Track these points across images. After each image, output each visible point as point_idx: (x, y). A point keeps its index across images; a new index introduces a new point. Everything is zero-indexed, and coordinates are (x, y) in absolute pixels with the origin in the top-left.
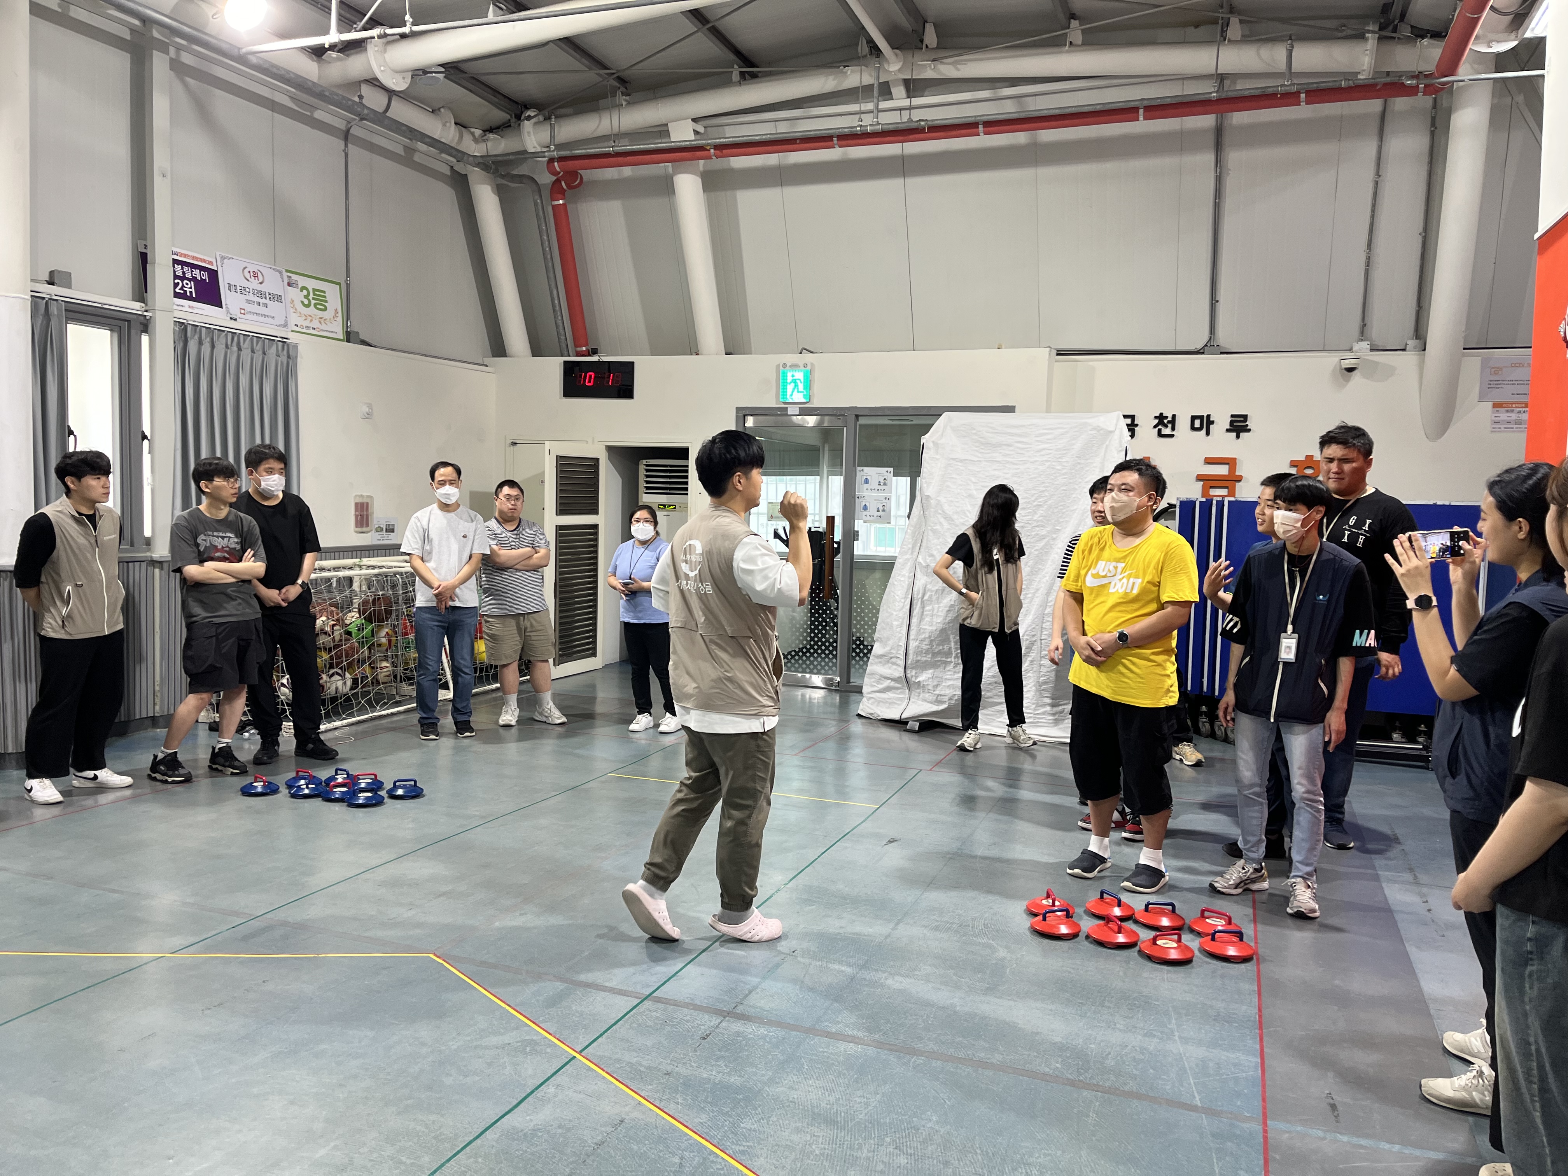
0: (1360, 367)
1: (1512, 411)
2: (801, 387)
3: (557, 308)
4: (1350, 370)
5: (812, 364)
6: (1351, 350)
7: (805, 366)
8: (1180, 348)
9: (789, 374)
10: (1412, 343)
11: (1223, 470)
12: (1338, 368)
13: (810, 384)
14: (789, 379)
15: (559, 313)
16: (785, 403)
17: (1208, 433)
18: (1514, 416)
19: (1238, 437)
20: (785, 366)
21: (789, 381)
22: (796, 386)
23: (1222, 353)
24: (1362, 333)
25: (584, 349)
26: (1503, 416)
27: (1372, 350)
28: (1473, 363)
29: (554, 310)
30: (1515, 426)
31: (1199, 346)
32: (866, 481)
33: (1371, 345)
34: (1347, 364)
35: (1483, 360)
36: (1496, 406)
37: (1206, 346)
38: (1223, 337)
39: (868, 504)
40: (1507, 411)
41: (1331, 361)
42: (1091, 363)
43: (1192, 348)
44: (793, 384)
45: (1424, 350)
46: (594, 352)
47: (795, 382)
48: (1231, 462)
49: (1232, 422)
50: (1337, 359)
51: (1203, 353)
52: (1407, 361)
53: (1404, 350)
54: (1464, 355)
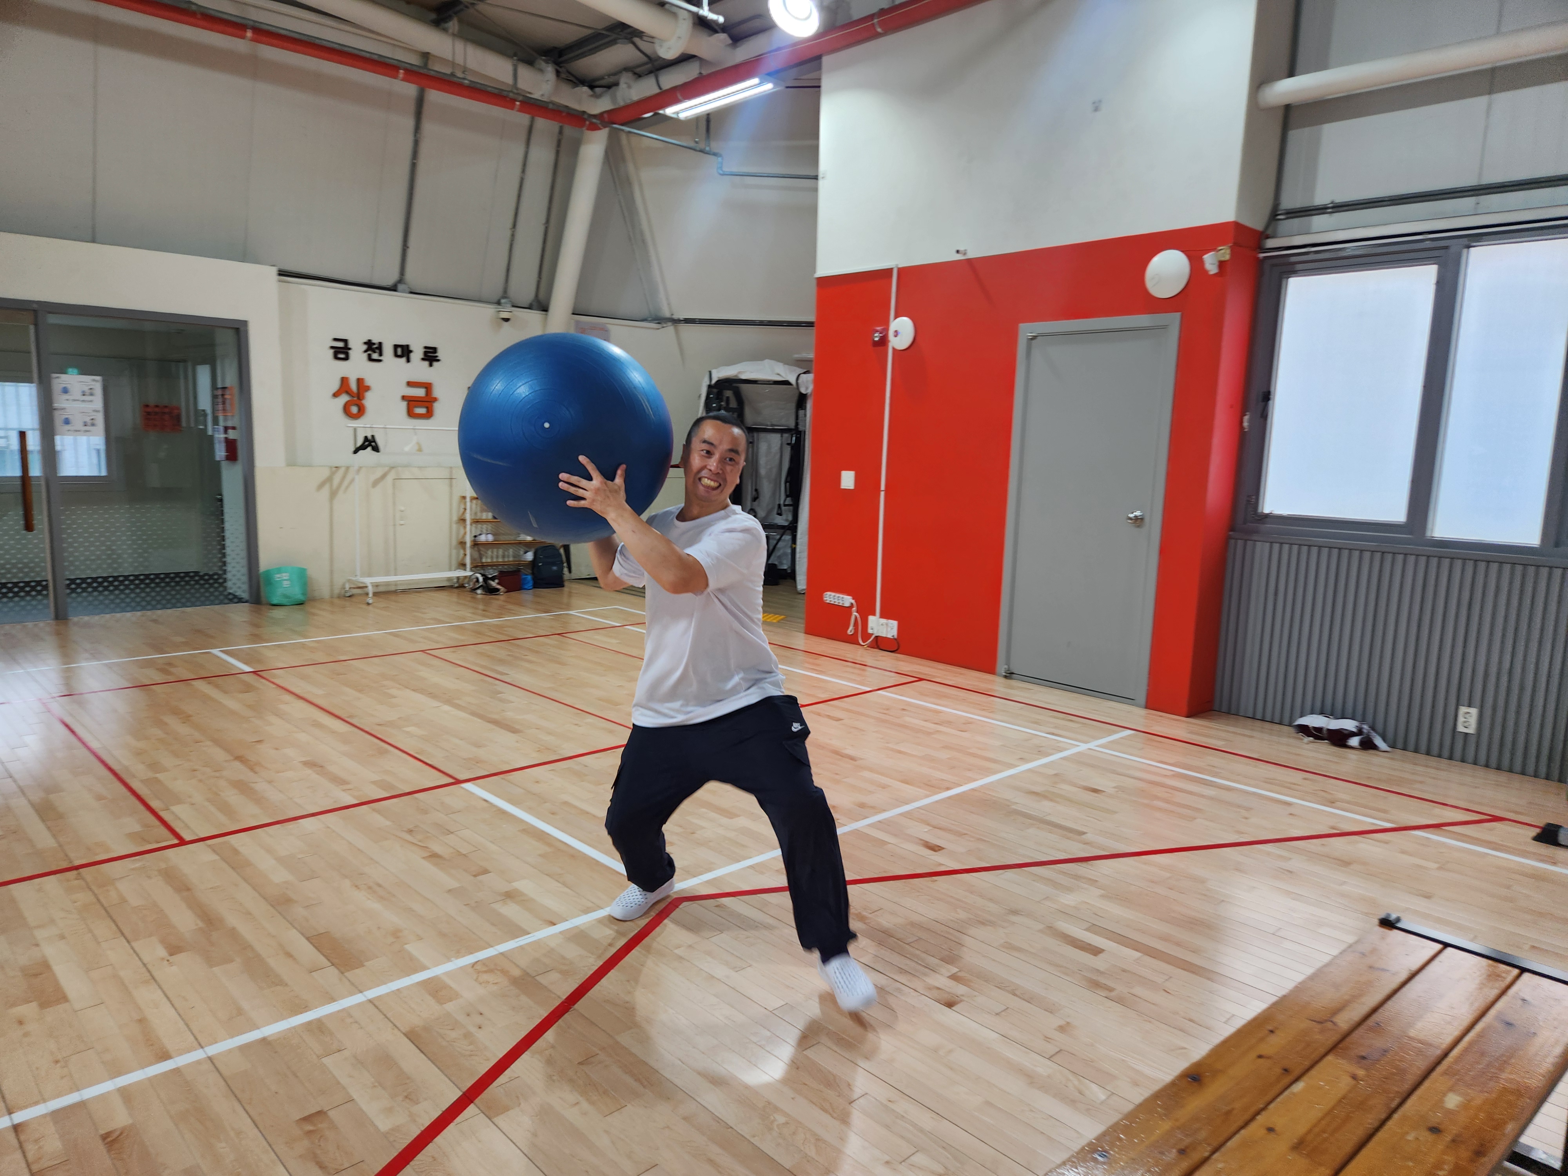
0: (512, 319)
4: (507, 320)
8: (375, 282)
11: (420, 392)
12: (495, 317)
17: (408, 361)
19: (431, 365)
23: (411, 293)
24: (506, 294)
27: (512, 306)
31: (390, 282)
32: (65, 391)
33: (511, 302)
34: (505, 315)
35: (576, 322)
37: (398, 284)
38: (412, 279)
39: (70, 417)
42: (303, 287)
43: (385, 285)
48: (428, 387)
49: (425, 353)
50: (494, 310)
51: (395, 290)
52: (535, 317)
53: (530, 309)
54: (571, 318)
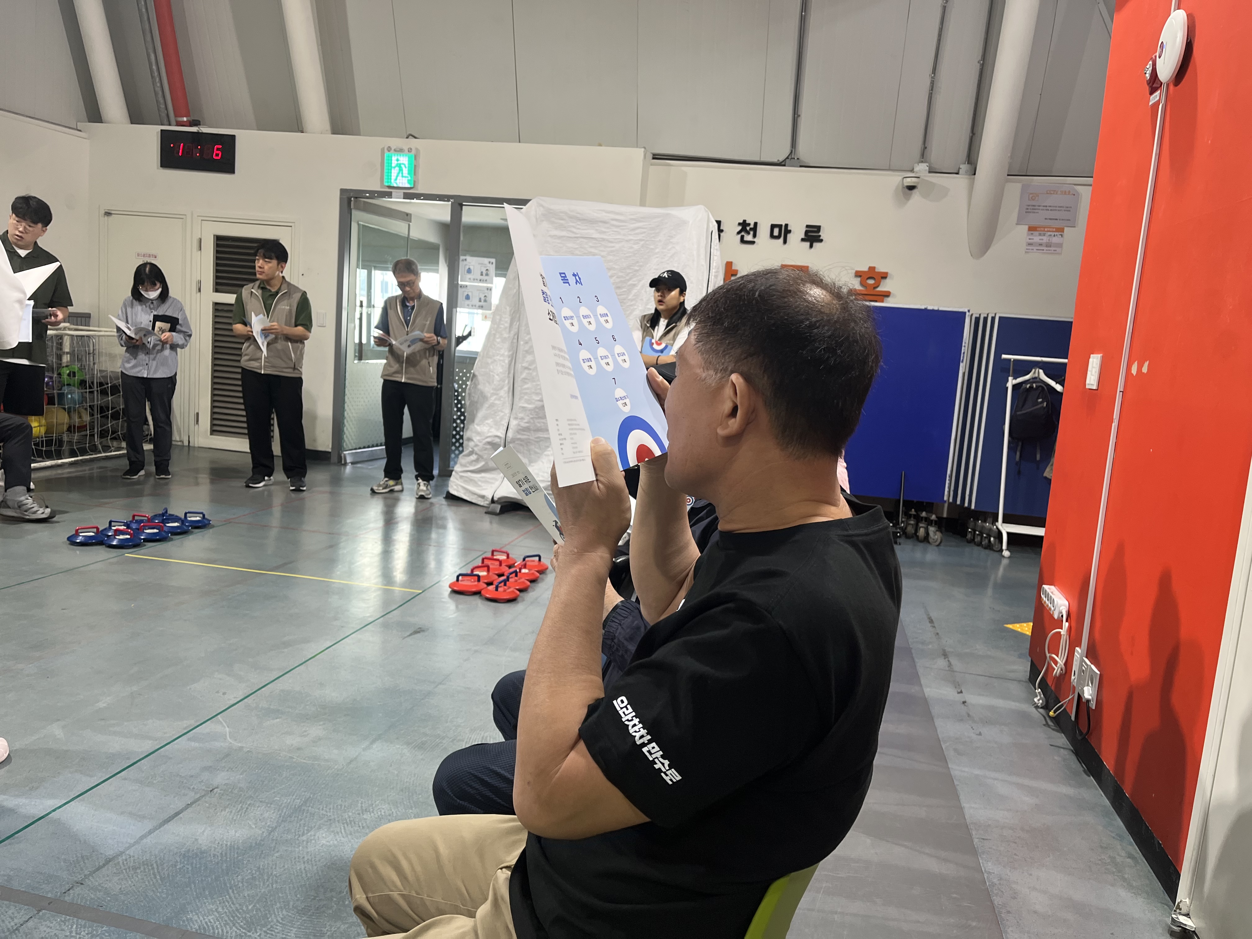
0: (919, 187)
1: (1044, 235)
2: (405, 171)
3: (156, 74)
4: (911, 188)
5: (417, 149)
6: (912, 171)
7: (410, 150)
8: (764, 159)
9: (394, 159)
10: (964, 167)
12: (901, 187)
13: (415, 170)
14: (394, 163)
15: (157, 80)
16: (389, 187)
17: (785, 242)
18: (1045, 239)
19: (811, 246)
20: (389, 149)
21: (393, 165)
22: (401, 170)
23: (801, 166)
24: (923, 155)
25: (185, 119)
26: (1037, 239)
27: (930, 172)
28: (1014, 188)
29: (152, 77)
30: (1045, 248)
31: (781, 159)
32: (469, 271)
33: (930, 167)
34: (909, 182)
35: (1023, 186)
36: (1032, 229)
37: (787, 158)
38: (803, 151)
39: (470, 294)
40: (1040, 235)
41: (895, 180)
42: (684, 169)
43: (775, 160)
44: (397, 168)
45: (975, 174)
46: (195, 123)
47: (400, 167)
49: (806, 233)
50: (900, 178)
51: (784, 165)
52: (959, 183)
53: (957, 173)
54: (1007, 181)
